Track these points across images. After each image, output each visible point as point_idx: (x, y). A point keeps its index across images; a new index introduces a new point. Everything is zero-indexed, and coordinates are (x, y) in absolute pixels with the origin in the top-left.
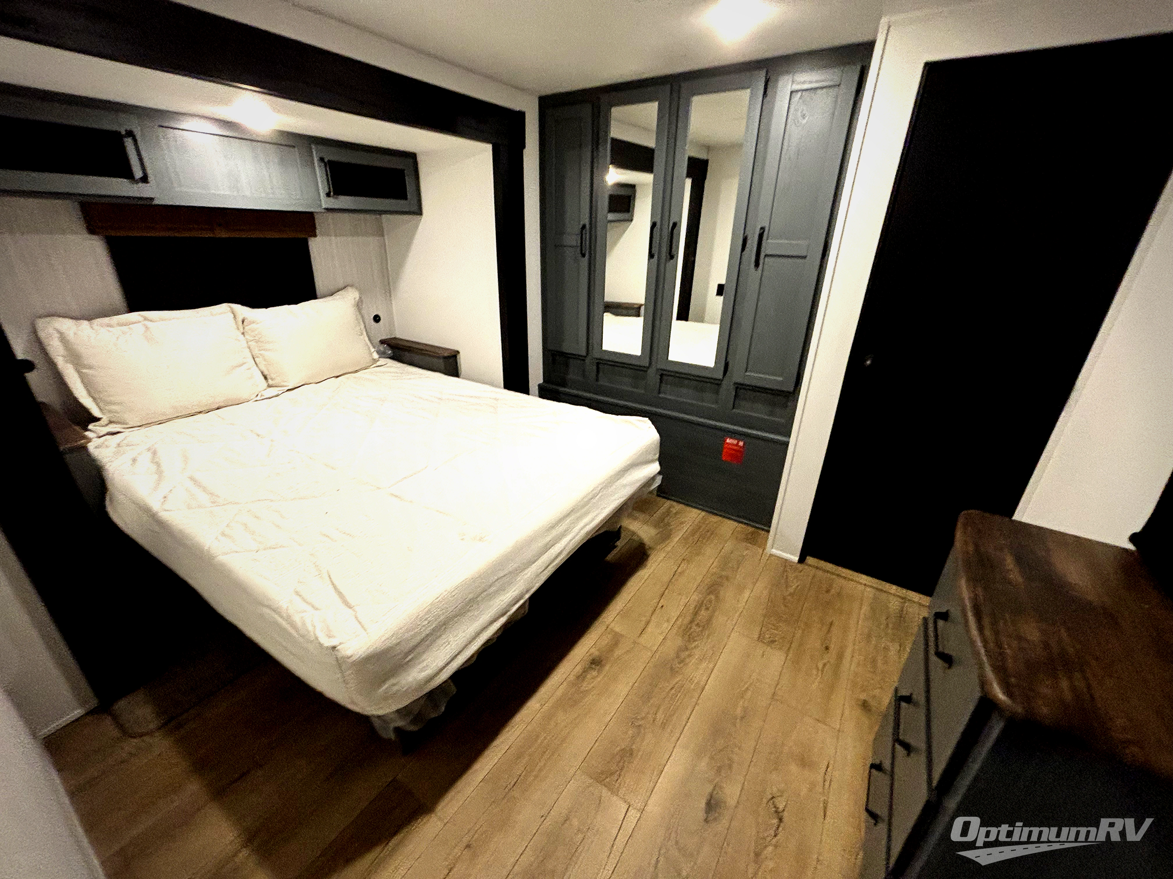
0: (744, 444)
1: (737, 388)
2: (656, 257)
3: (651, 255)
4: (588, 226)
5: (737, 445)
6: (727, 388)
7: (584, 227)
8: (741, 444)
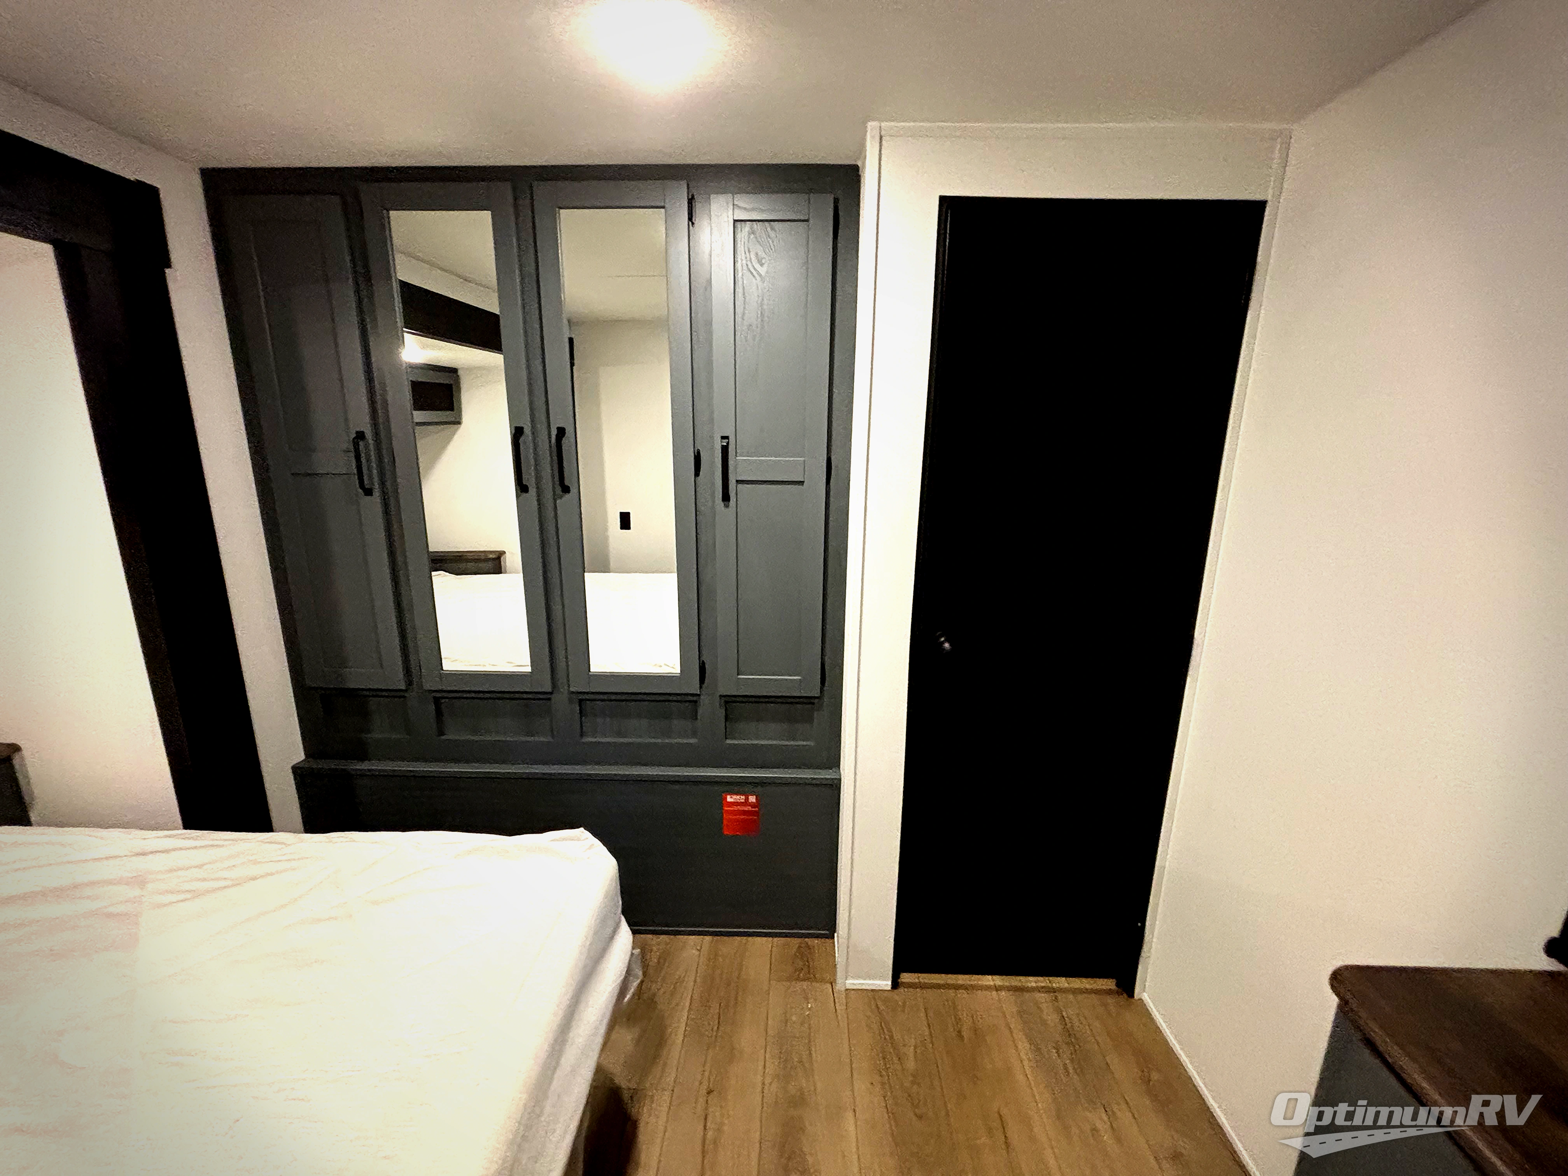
0: (756, 799)
1: (726, 702)
2: (533, 491)
3: (521, 487)
4: (369, 435)
5: (746, 802)
6: (709, 707)
7: (360, 435)
8: (752, 799)
